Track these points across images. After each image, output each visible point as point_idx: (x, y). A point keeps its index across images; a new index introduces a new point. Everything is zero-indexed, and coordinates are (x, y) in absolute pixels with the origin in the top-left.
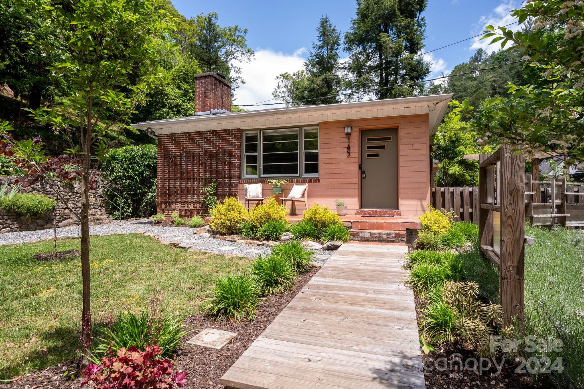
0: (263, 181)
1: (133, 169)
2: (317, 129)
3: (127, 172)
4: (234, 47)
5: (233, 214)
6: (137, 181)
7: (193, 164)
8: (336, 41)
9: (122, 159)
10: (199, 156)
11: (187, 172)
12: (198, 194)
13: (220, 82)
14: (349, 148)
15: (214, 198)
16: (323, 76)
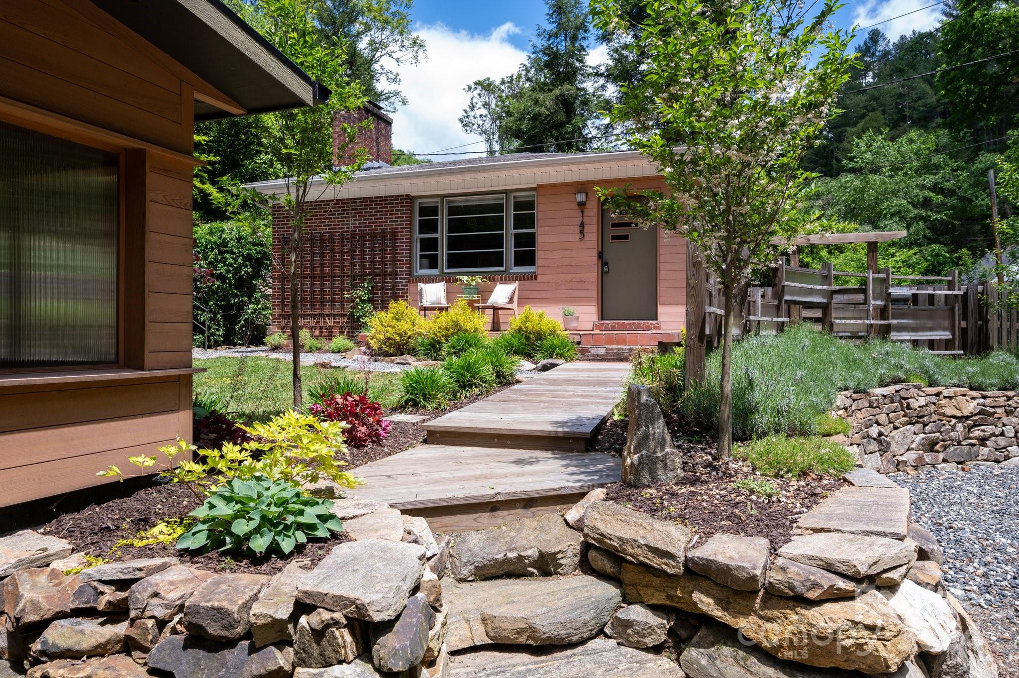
0: (449, 279)
1: (224, 263)
2: (534, 196)
3: (215, 267)
4: (387, 33)
5: (404, 326)
6: (230, 283)
7: (332, 251)
8: (582, 24)
9: (206, 246)
10: (342, 238)
11: (322, 266)
12: (342, 301)
13: (373, 114)
14: (582, 225)
15: (369, 307)
16: (557, 92)
